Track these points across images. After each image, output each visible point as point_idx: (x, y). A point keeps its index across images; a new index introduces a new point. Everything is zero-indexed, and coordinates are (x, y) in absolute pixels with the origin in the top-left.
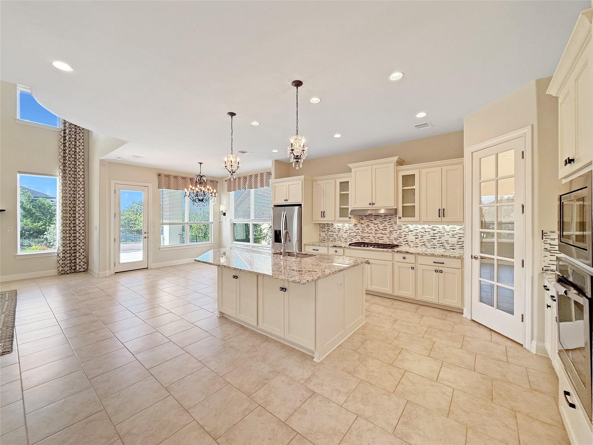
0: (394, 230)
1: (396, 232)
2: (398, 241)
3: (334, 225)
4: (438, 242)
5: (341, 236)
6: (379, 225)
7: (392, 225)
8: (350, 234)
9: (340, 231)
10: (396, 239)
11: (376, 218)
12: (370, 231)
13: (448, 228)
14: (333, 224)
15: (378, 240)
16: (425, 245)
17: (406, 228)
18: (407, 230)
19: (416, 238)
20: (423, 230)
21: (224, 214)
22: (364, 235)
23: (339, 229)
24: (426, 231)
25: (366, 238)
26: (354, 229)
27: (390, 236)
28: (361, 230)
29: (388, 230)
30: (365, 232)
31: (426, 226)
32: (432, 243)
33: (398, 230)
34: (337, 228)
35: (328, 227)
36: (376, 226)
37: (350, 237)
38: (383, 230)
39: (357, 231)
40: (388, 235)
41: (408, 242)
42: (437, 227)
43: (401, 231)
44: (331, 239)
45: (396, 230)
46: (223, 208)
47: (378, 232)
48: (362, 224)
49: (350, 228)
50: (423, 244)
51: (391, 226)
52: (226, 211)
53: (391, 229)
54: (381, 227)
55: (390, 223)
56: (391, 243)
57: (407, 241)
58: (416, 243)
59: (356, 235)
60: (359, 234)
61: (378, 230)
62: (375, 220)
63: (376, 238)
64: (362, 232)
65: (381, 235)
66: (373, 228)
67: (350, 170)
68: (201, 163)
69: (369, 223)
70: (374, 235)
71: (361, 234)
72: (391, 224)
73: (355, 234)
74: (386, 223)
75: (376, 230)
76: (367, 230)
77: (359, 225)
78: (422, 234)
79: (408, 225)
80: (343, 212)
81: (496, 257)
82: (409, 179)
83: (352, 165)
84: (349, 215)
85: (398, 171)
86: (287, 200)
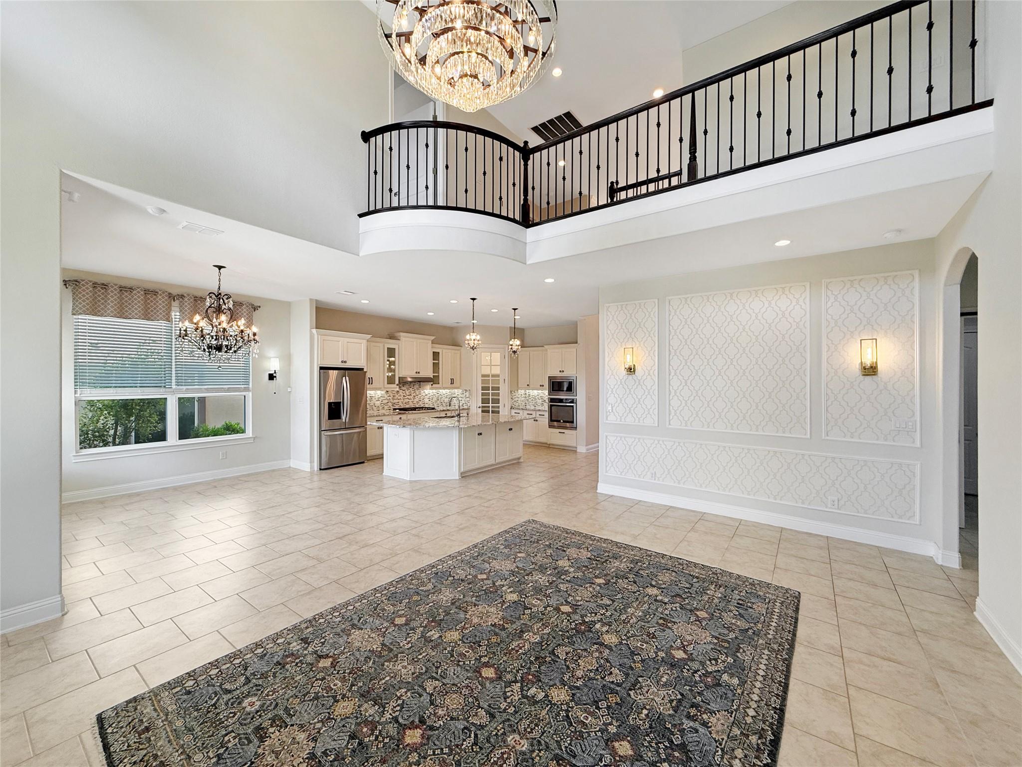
12: (399, 398)
18: (424, 394)
22: (396, 401)
26: (386, 396)
29: (413, 395)
47: (406, 398)
54: (408, 393)
63: (404, 403)
64: (393, 399)
65: (408, 400)
68: (220, 267)
70: (402, 401)
73: (387, 401)
74: (411, 389)
75: (404, 396)
76: (397, 396)
77: (400, 392)
80: (391, 380)
81: (490, 405)
82: (436, 355)
83: (402, 334)
84: (397, 382)
85: (432, 347)
86: (345, 362)
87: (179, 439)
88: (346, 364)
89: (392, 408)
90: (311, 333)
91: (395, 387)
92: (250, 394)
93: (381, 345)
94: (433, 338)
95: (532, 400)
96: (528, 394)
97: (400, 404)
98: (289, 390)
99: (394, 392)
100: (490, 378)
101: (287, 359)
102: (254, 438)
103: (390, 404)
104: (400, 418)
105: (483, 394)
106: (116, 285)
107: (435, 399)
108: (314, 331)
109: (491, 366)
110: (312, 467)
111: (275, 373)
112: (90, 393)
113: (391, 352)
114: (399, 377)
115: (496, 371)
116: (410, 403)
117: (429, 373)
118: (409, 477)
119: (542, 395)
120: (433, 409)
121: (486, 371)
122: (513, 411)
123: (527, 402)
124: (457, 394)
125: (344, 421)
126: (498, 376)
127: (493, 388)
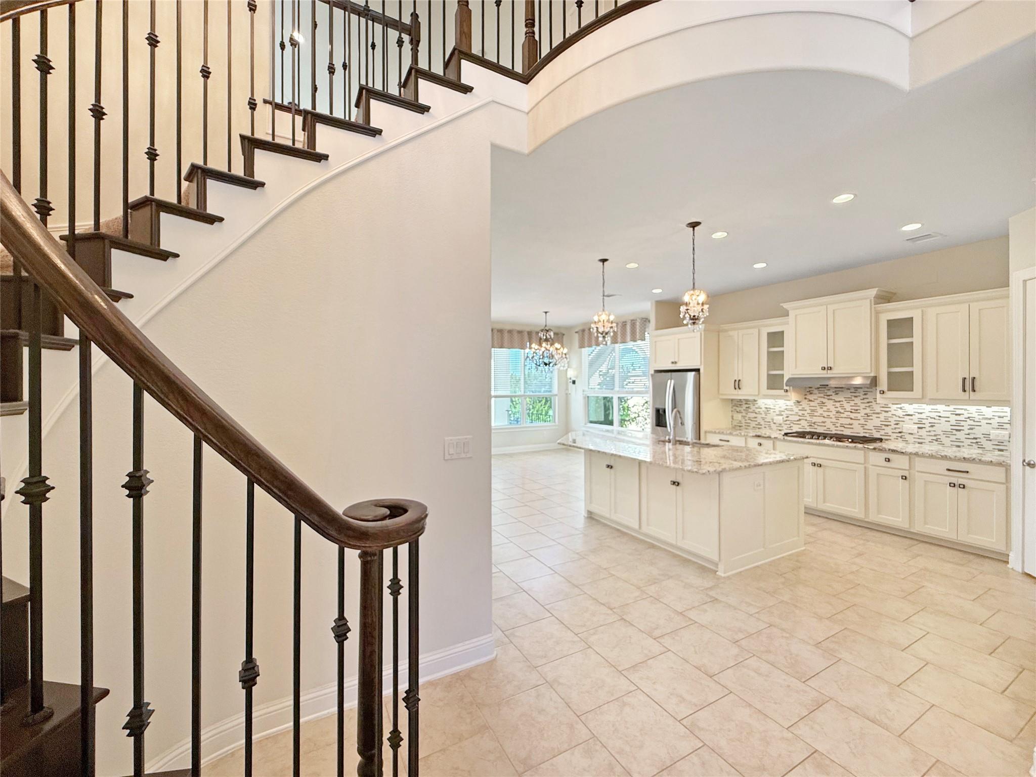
0: (874, 413)
1: (878, 416)
2: (882, 432)
3: (757, 402)
4: (968, 436)
5: (771, 421)
6: (845, 403)
7: (870, 404)
8: (787, 417)
9: (769, 412)
10: (878, 429)
11: (837, 392)
12: (825, 414)
13: (987, 411)
14: (755, 401)
15: (842, 429)
16: (939, 440)
17: (899, 409)
18: (900, 413)
19: (919, 428)
20: (934, 415)
21: (574, 382)
22: (815, 419)
23: (766, 408)
24: (940, 417)
25: (819, 424)
26: (796, 410)
27: (866, 423)
28: (809, 411)
30: (816, 414)
31: (941, 408)
32: (953, 438)
33: (883, 412)
34: (763, 406)
35: (747, 406)
36: (838, 404)
37: (788, 422)
38: (851, 412)
39: (800, 413)
40: (862, 422)
41: (902, 434)
42: (965, 410)
43: (889, 414)
44: (753, 424)
45: (878, 413)
46: (571, 374)
47: (842, 415)
48: (811, 401)
49: (787, 407)
50: (935, 438)
51: (868, 405)
52: (577, 377)
53: (868, 411)
54: (848, 407)
55: (866, 401)
56: (867, 435)
57: (900, 432)
58: (920, 437)
59: (800, 420)
60: (805, 418)
61: (842, 411)
62: (837, 394)
63: (838, 425)
64: (812, 416)
65: (849, 421)
66: (832, 408)
67: (786, 314)
68: (546, 313)
69: (824, 400)
70: (834, 420)
71: (808, 418)
72: (868, 402)
73: (797, 418)
74: (857, 401)
75: (838, 412)
76: (820, 411)
77: (805, 404)
78: (933, 421)
79: (903, 405)
80: (774, 382)
82: (900, 326)
84: (784, 386)
88: (677, 365)
91: (782, 395)
93: (751, 331)
97: (829, 425)
113: (776, 339)
117: (865, 368)
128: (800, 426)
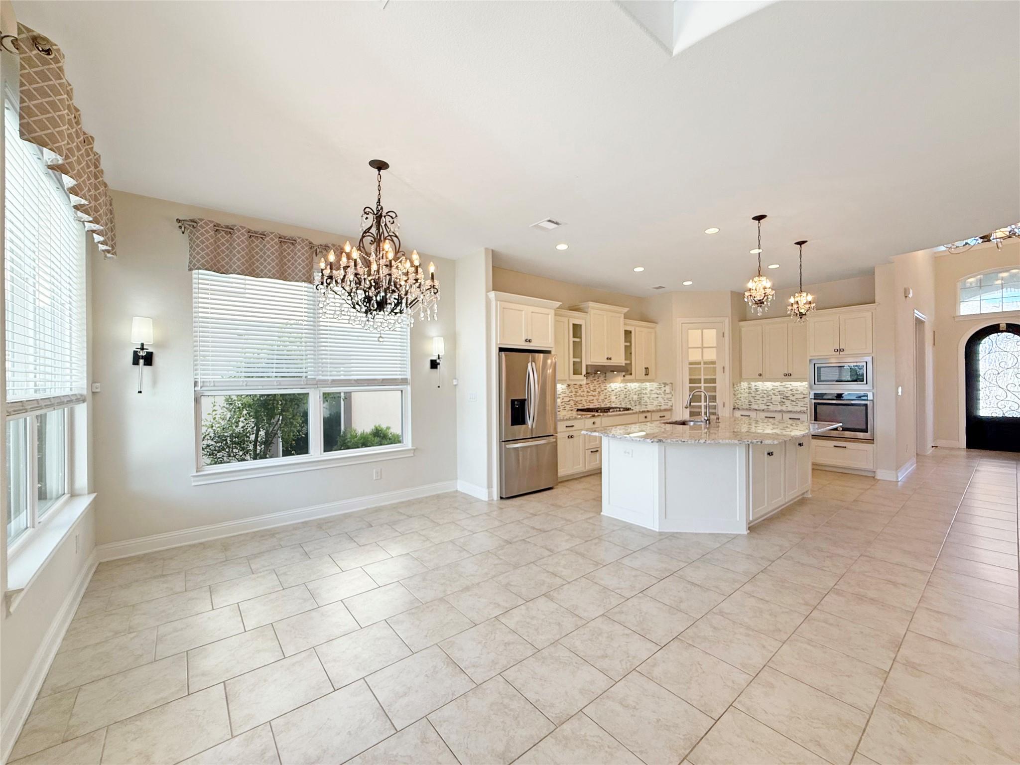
10: (603, 401)
12: (582, 394)
15: (589, 404)
18: (610, 390)
20: (619, 389)
22: (578, 399)
28: (574, 393)
29: (597, 390)
30: (578, 394)
37: (563, 404)
47: (590, 394)
65: (592, 398)
66: (586, 390)
70: (586, 398)
71: (574, 399)
73: (569, 399)
75: (588, 392)
81: (703, 404)
82: (628, 333)
83: (591, 304)
84: (584, 372)
85: (625, 324)
86: (530, 341)
87: (325, 451)
88: (531, 344)
89: (575, 408)
90: (487, 297)
91: (581, 379)
92: (409, 388)
93: (566, 320)
94: (626, 310)
95: (763, 397)
96: (753, 388)
98: (455, 383)
99: (576, 387)
100: (702, 366)
101: (452, 339)
102: (414, 450)
103: (572, 403)
104: (594, 423)
105: (691, 389)
106: (243, 228)
107: (622, 396)
108: (492, 295)
109: (703, 348)
110: (490, 494)
111: (439, 358)
112: (214, 386)
113: (577, 329)
114: (587, 366)
115: (711, 355)
116: (595, 401)
117: (619, 360)
118: (658, 527)
119: (781, 389)
120: (628, 409)
121: (695, 356)
122: (738, 414)
123: (752, 400)
124: (649, 389)
125: (530, 426)
126: (713, 363)
127: (706, 381)
128: (570, 406)
